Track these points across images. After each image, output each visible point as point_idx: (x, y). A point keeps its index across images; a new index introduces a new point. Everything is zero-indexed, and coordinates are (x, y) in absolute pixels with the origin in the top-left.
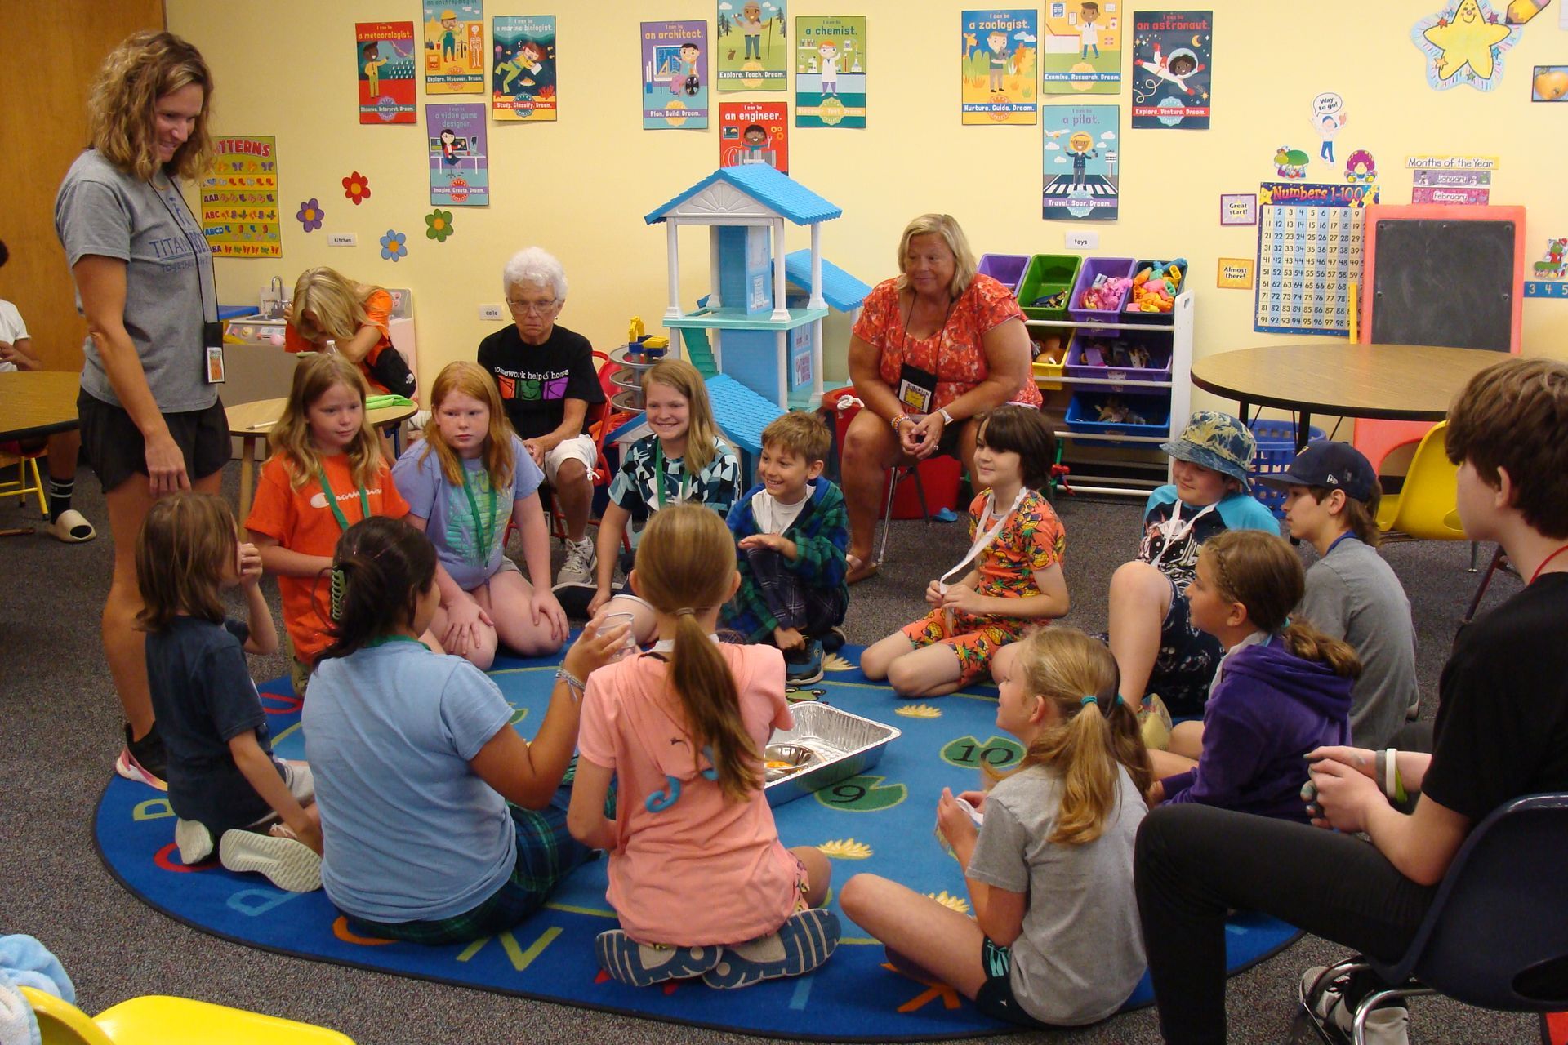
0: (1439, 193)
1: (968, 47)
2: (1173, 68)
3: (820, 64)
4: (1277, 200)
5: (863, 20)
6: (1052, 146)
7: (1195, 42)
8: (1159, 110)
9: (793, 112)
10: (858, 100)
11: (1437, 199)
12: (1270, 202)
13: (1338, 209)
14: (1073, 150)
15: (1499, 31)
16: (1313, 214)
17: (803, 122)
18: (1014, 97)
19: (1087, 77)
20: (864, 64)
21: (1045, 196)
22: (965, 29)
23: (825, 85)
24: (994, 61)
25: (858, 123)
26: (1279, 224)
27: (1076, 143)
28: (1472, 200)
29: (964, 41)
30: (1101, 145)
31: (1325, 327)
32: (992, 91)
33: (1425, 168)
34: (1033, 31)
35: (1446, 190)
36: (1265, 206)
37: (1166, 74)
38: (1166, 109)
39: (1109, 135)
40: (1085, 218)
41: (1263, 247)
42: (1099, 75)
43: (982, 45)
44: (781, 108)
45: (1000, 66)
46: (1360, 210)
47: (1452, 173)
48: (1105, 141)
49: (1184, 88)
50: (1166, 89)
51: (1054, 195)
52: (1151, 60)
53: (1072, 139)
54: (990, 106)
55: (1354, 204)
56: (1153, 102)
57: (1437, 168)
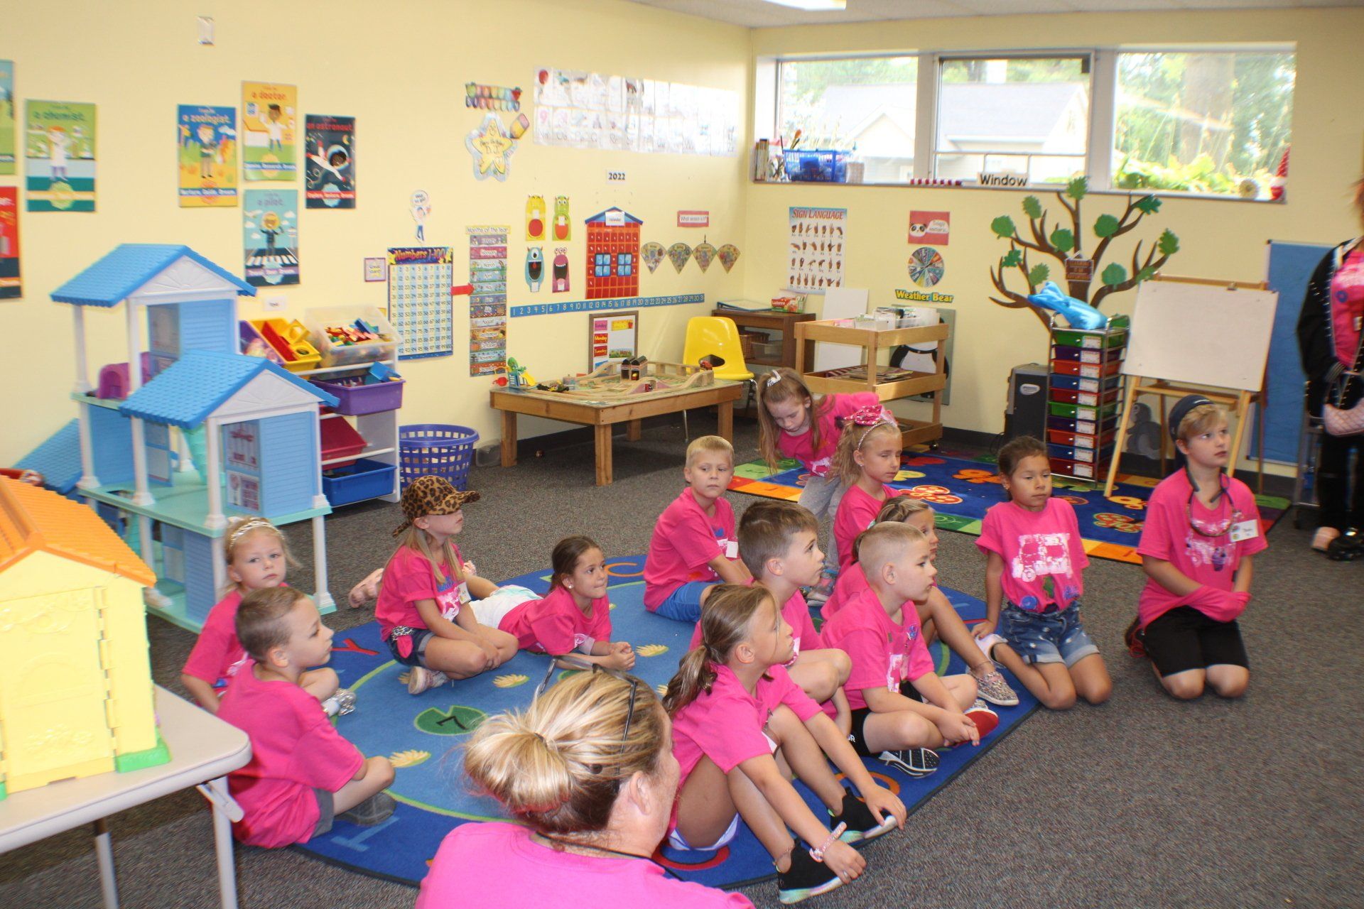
0: (483, 251)
1: (182, 136)
2: (332, 162)
3: (49, 148)
4: (400, 261)
5: (92, 107)
6: (251, 225)
7: (345, 141)
8: (323, 194)
9: (24, 196)
10: (86, 184)
11: (482, 254)
12: (394, 262)
13: (433, 265)
14: (265, 228)
15: (506, 142)
16: (419, 269)
17: (35, 206)
18: (220, 182)
19: (273, 167)
20: (93, 150)
21: (248, 268)
22: (181, 122)
23: (55, 169)
24: (205, 151)
25: (88, 207)
26: (401, 279)
27: (267, 222)
28: (500, 254)
29: (180, 131)
30: (285, 223)
31: (430, 351)
32: (204, 177)
33: (476, 233)
34: (232, 126)
35: (485, 248)
36: (392, 267)
37: (326, 165)
38: (328, 193)
39: (290, 215)
40: (278, 284)
41: (391, 297)
42: (282, 165)
43: (194, 136)
44: (11, 192)
45: (207, 156)
46: (444, 265)
47: (489, 237)
48: (288, 220)
49: (340, 177)
50: (328, 177)
51: (254, 267)
52: (317, 154)
53: (264, 218)
54: (200, 190)
55: (441, 261)
56: (318, 188)
57: (482, 234)
